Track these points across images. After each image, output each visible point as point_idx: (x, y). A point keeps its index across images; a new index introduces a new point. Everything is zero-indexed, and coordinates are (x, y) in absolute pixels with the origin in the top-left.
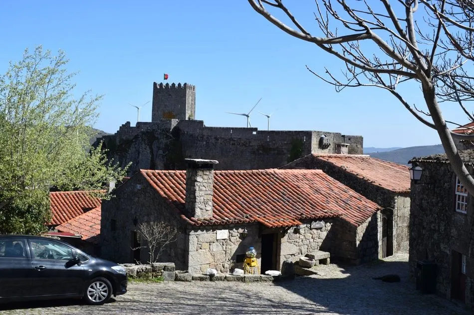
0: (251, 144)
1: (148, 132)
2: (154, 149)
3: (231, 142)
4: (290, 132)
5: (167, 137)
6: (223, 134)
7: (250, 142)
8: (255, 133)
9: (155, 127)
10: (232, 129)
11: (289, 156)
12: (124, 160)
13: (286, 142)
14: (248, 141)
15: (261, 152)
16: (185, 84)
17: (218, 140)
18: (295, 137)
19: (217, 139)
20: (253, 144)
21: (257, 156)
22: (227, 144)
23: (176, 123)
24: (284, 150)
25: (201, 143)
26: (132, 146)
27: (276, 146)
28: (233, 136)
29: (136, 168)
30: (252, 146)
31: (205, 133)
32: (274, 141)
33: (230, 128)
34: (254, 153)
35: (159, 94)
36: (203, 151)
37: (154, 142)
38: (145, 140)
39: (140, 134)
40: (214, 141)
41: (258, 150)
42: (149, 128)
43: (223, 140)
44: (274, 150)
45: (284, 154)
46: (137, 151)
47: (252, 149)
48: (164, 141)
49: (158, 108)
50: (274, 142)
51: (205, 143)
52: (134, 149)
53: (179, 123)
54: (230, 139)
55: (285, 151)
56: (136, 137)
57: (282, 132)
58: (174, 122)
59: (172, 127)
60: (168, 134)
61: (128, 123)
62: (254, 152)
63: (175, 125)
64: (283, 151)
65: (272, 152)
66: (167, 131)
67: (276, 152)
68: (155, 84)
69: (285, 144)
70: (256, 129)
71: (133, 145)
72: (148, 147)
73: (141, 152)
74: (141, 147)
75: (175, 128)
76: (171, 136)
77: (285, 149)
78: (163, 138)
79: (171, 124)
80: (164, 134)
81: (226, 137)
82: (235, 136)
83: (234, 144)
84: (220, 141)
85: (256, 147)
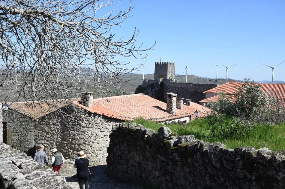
1: (151, 84)
5: (158, 86)
7: (189, 89)
8: (191, 85)
13: (205, 90)
15: (194, 94)
16: (167, 62)
18: (209, 87)
19: (175, 88)
21: (192, 96)
28: (182, 87)
30: (190, 91)
33: (181, 83)
35: (157, 67)
37: (153, 89)
38: (150, 88)
41: (192, 93)
46: (147, 92)
47: (190, 93)
48: (157, 88)
49: (157, 73)
50: (200, 89)
53: (163, 80)
56: (148, 86)
57: (203, 85)
58: (161, 80)
59: (160, 82)
61: (146, 80)
65: (199, 94)
66: (158, 84)
67: (201, 94)
68: (156, 62)
72: (151, 91)
75: (161, 82)
76: (160, 86)
81: (179, 87)
82: (183, 86)
83: (182, 90)
84: (177, 89)
85: (192, 92)
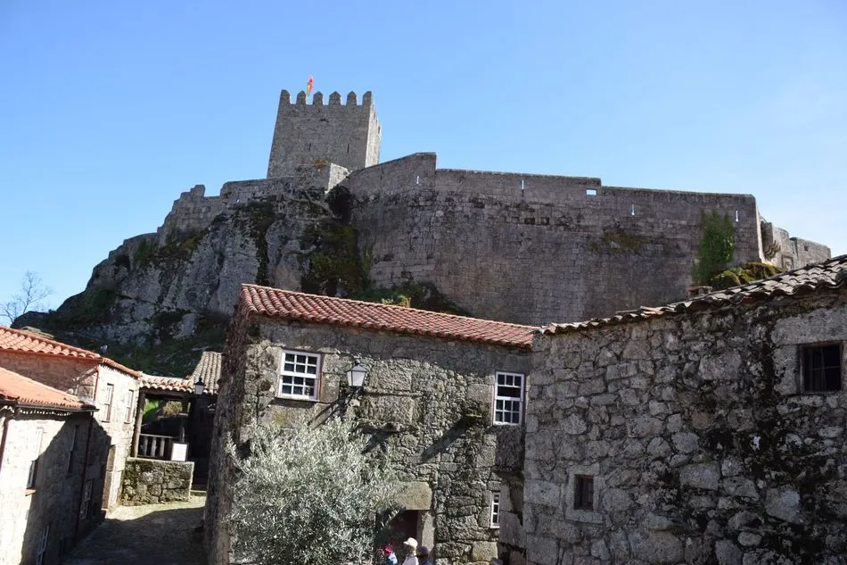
0: (582, 223)
1: (253, 205)
2: (270, 243)
3: (524, 215)
4: (694, 194)
5: (314, 210)
6: (498, 190)
7: (579, 217)
9: (278, 191)
10: (527, 177)
11: (697, 261)
12: (175, 281)
13: (684, 222)
14: (573, 214)
15: (615, 245)
16: (368, 94)
17: (483, 207)
18: (708, 211)
19: (478, 204)
20: (591, 223)
21: (605, 257)
22: (509, 220)
23: (343, 177)
24: (680, 243)
25: (429, 214)
26: (203, 242)
27: (657, 231)
28: (529, 198)
29: (209, 300)
30: (586, 228)
31: (442, 187)
32: (652, 216)
33: (518, 176)
34: (594, 247)
35: (292, 119)
36: (437, 236)
37: (273, 226)
38: (244, 223)
39: (232, 212)
40: (468, 209)
41: (605, 239)
42: (259, 194)
43: (497, 208)
44: (654, 242)
45: (683, 255)
46: (216, 252)
47: (589, 237)
48: (304, 221)
49: (287, 151)
50: (650, 220)
51: (440, 213)
52: (209, 250)
53: (348, 178)
54: (518, 206)
55: (685, 248)
56: (219, 220)
57: (672, 195)
58: (337, 174)
59: (331, 186)
60: (318, 203)
61: (201, 188)
62: (594, 245)
63: (339, 181)
64: (678, 247)
65: (649, 248)
66: (315, 196)
67: (660, 247)
68: (285, 95)
69: (682, 227)
70: (596, 183)
71: (206, 240)
72: (251, 241)
73: (230, 255)
74: (230, 244)
75: (337, 188)
76: (326, 206)
77: (685, 241)
78: (300, 214)
79: (329, 177)
80: (303, 203)
81: (508, 201)
82: (535, 198)
83: (531, 222)
84: (487, 210)
85: (600, 233)
